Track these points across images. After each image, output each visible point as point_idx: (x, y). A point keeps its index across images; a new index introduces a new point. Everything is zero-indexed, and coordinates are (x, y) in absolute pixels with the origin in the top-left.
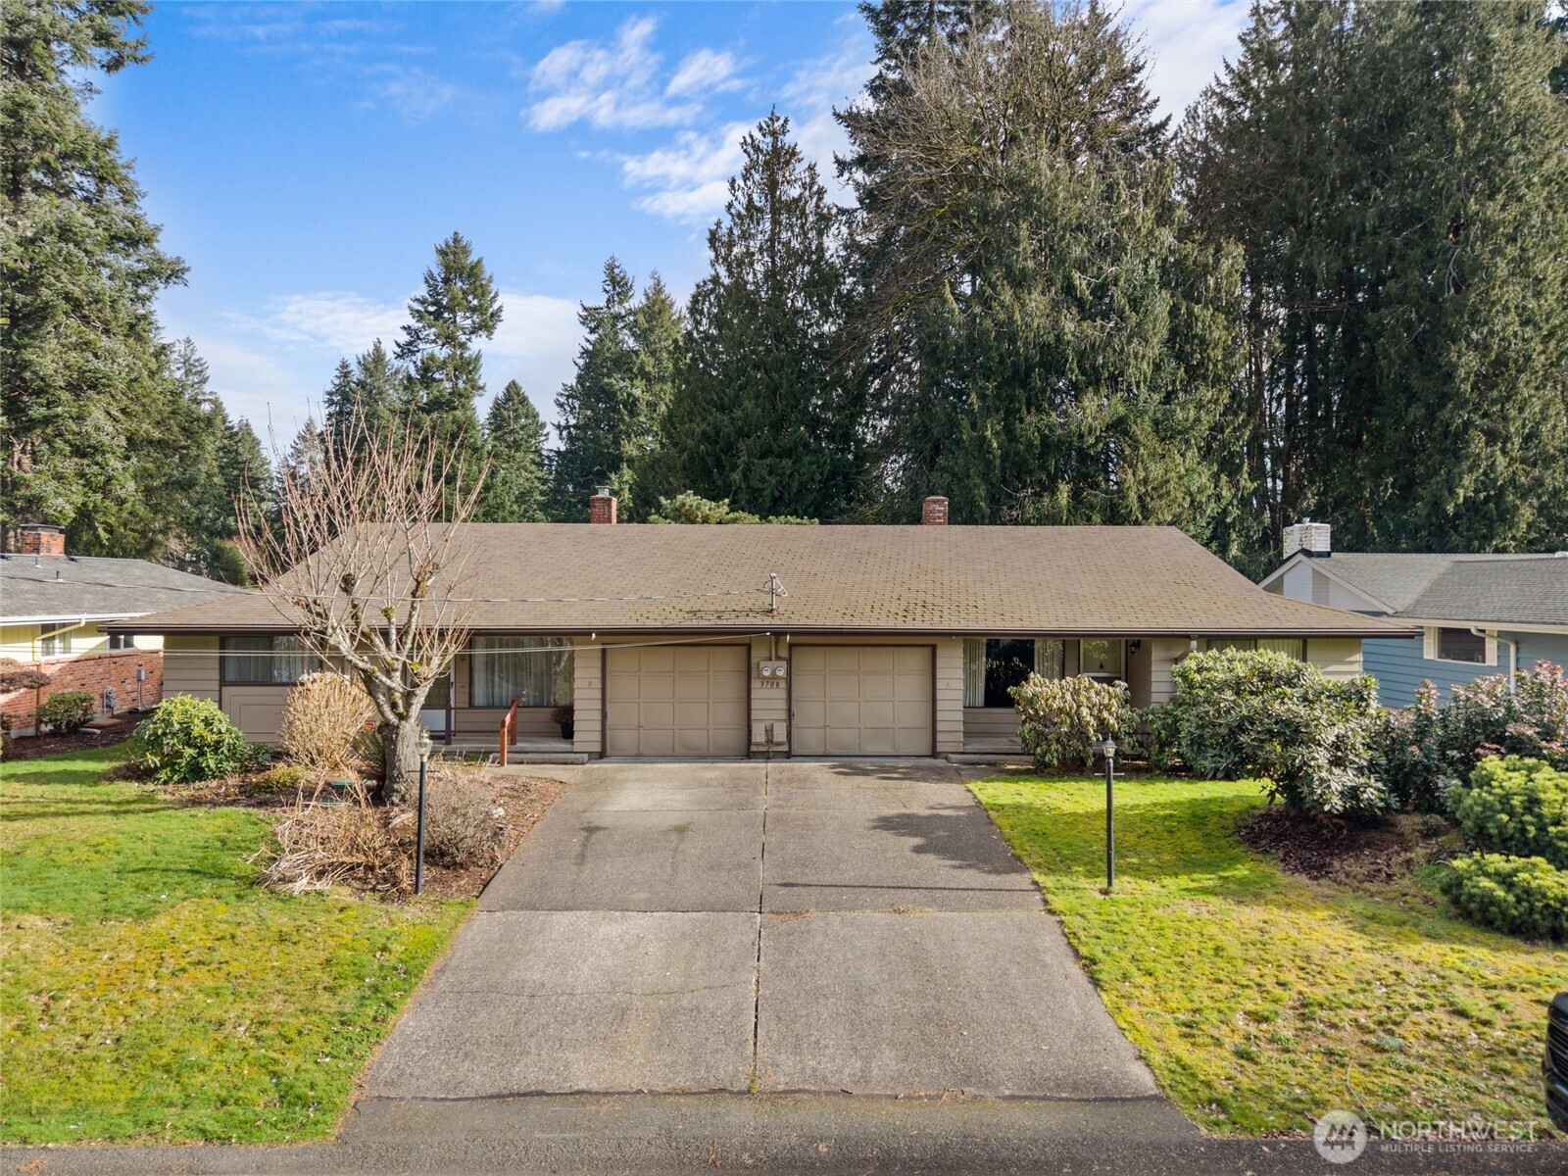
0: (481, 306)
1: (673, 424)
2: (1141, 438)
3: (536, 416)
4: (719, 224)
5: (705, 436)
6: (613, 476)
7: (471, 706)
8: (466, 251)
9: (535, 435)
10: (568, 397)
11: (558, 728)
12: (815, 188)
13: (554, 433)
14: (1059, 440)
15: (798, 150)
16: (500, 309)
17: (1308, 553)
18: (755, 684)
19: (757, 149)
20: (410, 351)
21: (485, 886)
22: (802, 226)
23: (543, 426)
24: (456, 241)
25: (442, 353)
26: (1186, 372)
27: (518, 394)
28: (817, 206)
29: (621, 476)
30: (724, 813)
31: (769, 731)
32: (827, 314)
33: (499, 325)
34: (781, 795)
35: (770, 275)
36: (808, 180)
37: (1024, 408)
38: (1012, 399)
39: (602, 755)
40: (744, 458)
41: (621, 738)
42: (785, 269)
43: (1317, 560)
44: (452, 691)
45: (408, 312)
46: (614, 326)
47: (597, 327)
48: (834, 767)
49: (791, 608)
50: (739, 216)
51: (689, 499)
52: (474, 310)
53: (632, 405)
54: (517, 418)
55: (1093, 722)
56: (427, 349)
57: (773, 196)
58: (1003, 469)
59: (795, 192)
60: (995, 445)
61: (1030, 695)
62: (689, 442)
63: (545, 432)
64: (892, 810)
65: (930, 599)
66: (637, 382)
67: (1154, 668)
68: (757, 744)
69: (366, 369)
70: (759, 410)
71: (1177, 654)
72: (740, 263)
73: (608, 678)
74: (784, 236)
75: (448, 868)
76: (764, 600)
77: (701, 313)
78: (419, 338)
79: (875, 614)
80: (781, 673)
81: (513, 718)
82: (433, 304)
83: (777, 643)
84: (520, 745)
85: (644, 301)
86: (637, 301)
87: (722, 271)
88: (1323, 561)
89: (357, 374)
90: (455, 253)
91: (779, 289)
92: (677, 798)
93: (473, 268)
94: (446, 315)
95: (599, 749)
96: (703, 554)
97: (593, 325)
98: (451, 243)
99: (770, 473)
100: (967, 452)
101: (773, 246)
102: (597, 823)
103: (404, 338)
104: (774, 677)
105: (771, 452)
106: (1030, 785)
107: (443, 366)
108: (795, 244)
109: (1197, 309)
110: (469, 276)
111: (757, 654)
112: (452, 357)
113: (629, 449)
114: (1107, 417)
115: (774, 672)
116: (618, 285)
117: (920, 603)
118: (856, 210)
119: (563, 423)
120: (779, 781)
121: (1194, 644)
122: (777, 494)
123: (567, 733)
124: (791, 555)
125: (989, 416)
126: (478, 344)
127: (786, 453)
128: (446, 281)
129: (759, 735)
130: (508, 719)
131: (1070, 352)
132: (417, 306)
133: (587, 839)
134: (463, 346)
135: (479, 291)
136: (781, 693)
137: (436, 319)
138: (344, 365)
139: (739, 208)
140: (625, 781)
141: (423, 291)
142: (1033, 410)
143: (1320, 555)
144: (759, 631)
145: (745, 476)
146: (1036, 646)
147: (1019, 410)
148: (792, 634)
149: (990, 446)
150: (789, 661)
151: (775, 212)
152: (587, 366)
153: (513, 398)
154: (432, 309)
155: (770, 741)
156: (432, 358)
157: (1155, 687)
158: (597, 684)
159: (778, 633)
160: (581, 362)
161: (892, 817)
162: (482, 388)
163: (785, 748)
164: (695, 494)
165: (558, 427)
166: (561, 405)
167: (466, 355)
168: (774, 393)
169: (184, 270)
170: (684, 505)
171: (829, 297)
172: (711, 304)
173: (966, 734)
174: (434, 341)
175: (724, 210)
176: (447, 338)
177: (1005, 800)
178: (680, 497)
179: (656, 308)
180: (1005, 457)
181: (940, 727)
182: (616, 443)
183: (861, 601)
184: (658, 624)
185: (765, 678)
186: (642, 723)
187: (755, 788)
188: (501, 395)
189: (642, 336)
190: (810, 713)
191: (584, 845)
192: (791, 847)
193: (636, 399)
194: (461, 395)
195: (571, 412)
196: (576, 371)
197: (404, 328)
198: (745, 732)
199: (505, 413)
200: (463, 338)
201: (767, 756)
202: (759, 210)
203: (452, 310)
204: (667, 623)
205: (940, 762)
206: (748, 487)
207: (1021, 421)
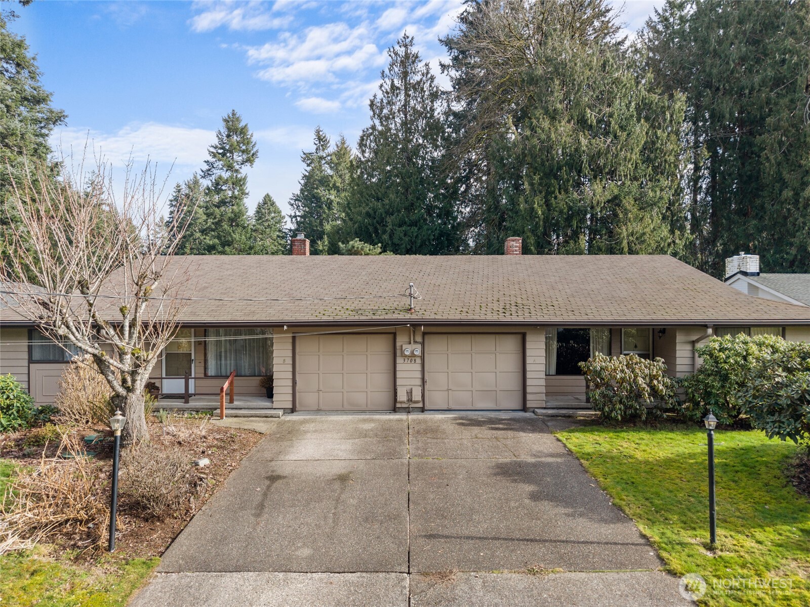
0: (247, 149)
1: (350, 209)
2: (628, 208)
3: (280, 212)
4: (375, 96)
5: (368, 214)
6: (319, 242)
7: (206, 375)
8: (238, 120)
9: (279, 222)
10: (295, 200)
11: (264, 391)
12: (429, 76)
13: (288, 219)
14: (579, 210)
15: (419, 55)
16: (257, 151)
17: (745, 274)
18: (399, 360)
19: (396, 54)
20: (208, 174)
21: (173, 540)
22: (422, 98)
23: (284, 217)
24: (234, 114)
25: (226, 175)
26: (652, 170)
27: (270, 201)
28: (430, 86)
29: (324, 243)
30: (377, 462)
31: (410, 393)
32: (436, 147)
33: (256, 160)
34: (420, 445)
35: (404, 124)
36: (425, 71)
37: (557, 191)
38: (548, 186)
39: (293, 410)
40: (390, 227)
41: (307, 398)
42: (412, 122)
43: (752, 278)
44: (193, 365)
45: (208, 152)
46: (319, 162)
47: (311, 163)
48: (455, 419)
49: (424, 307)
50: (387, 93)
51: (357, 243)
52: (243, 152)
53: (329, 204)
54: (270, 213)
55: (647, 388)
56: (217, 173)
57: (406, 81)
58: (545, 227)
59: (417, 78)
60: (540, 212)
61: (598, 368)
62: (359, 217)
63: (285, 220)
64: (506, 458)
65: (519, 301)
66: (332, 192)
67: (678, 348)
68: (401, 402)
69: (190, 187)
70: (399, 199)
71: (694, 338)
72: (387, 118)
73: (297, 357)
74: (412, 103)
75: (146, 520)
76: (406, 301)
77: (366, 146)
78: (213, 167)
79: (483, 311)
80: (418, 352)
81: (231, 384)
82: (221, 149)
83: (414, 332)
84: (236, 403)
85: (336, 149)
86: (332, 148)
87: (377, 122)
88: (756, 278)
89: (185, 190)
90: (233, 121)
91: (408, 131)
92: (343, 447)
93: (242, 129)
94: (228, 155)
95: (291, 407)
96: (364, 273)
97: (308, 162)
98: (231, 116)
99: (405, 235)
100: (523, 218)
101: (406, 109)
102: (279, 472)
103: (205, 167)
104: (413, 355)
105: (405, 223)
106: (604, 435)
107: (226, 182)
108: (419, 107)
109: (659, 132)
110: (241, 133)
111: (401, 340)
112: (231, 177)
113: (328, 227)
114: (608, 196)
115: (412, 352)
116: (321, 140)
117: (514, 304)
118: (451, 92)
119: (293, 214)
120: (418, 432)
121: (710, 331)
122: (409, 247)
123: (270, 395)
124: (422, 273)
125: (535, 195)
126: (245, 170)
127: (414, 224)
128: (228, 136)
129: (402, 396)
130: (226, 386)
131: (585, 158)
132: (212, 150)
133: (269, 487)
134: (237, 171)
135: (246, 141)
136: (417, 366)
137: (223, 156)
138: (178, 186)
139: (386, 87)
140: (306, 432)
141: (216, 142)
142: (563, 193)
143: (753, 274)
144: (401, 324)
145: (391, 237)
146: (591, 333)
147: (554, 192)
148: (424, 325)
149: (536, 213)
150: (423, 344)
151: (406, 89)
152: (306, 184)
153: (267, 203)
154: (220, 151)
155: (410, 400)
156: (220, 177)
157: (678, 361)
158: (290, 361)
159: (415, 325)
160: (302, 182)
161: (506, 464)
162: (247, 194)
163: (420, 405)
164: (360, 241)
165: (290, 216)
166: (292, 205)
167: (239, 176)
168: (407, 190)
169: (65, 117)
170: (353, 247)
171: (437, 137)
172: (371, 141)
173: (547, 394)
174: (222, 169)
175: (378, 88)
176: (229, 167)
177: (589, 449)
178: (351, 243)
179: (342, 152)
180: (546, 220)
181: (529, 390)
182: (321, 224)
183: (472, 303)
184: (331, 319)
185: (406, 356)
186: (321, 388)
187: (401, 439)
188: (261, 201)
189: (335, 166)
190: (438, 379)
191: (265, 495)
192: (432, 496)
193: (332, 201)
194: (236, 198)
195: (297, 209)
196: (299, 187)
197: (205, 162)
198: (392, 393)
199: (263, 211)
200: (237, 167)
201: (408, 411)
202: (398, 88)
203: (231, 152)
204: (338, 318)
205: (528, 415)
206: (392, 243)
207: (556, 198)
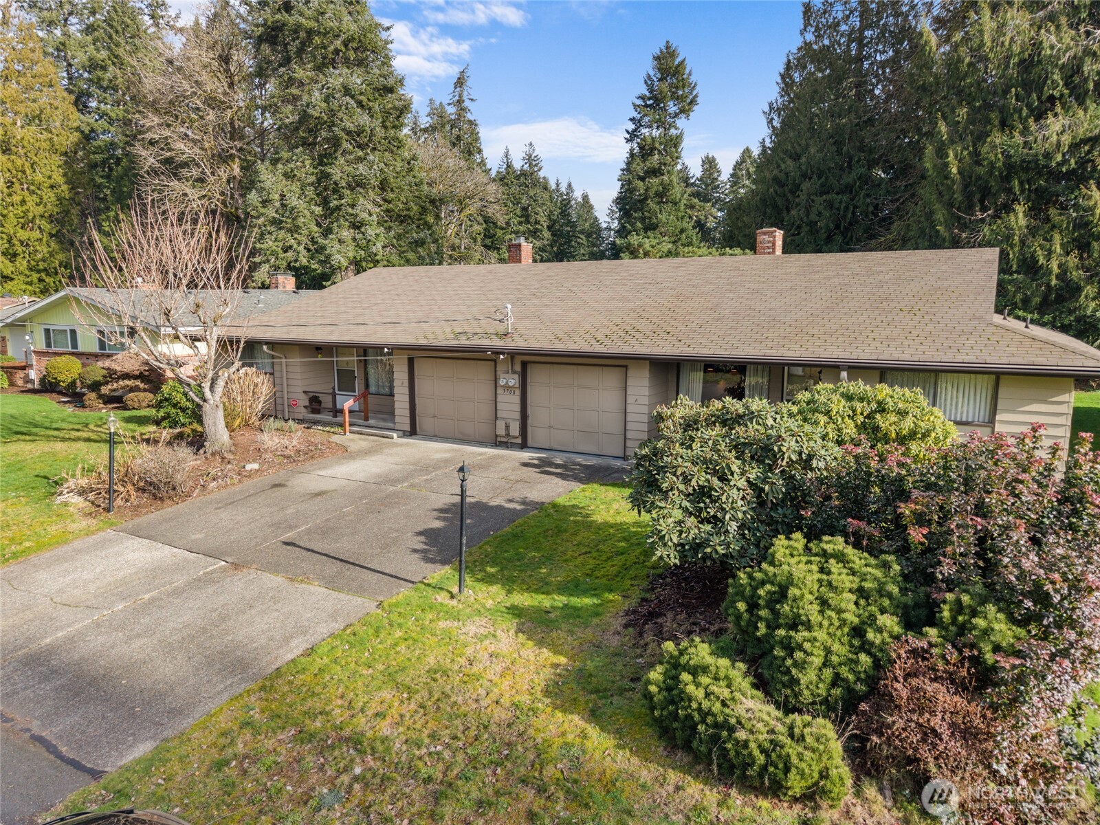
0: (684, 94)
8: (673, 54)
16: (697, 95)
18: (500, 391)
20: (635, 136)
24: (668, 48)
25: (657, 133)
30: (370, 486)
31: (507, 427)
33: (696, 108)
34: (439, 477)
39: (411, 433)
41: (426, 422)
45: (632, 107)
52: (677, 99)
56: (646, 132)
60: (953, 170)
68: (501, 436)
73: (416, 380)
78: (640, 126)
80: (513, 383)
81: (364, 402)
82: (651, 98)
83: (512, 360)
93: (678, 67)
94: (661, 106)
95: (410, 429)
98: (664, 50)
102: (290, 482)
104: (510, 386)
110: (676, 73)
111: (500, 368)
112: (660, 136)
115: (507, 383)
126: (680, 124)
128: (660, 80)
129: (501, 429)
133: (261, 491)
135: (681, 84)
136: (516, 398)
137: (652, 109)
150: (522, 374)
154: (650, 102)
155: (508, 434)
158: (408, 384)
159: (513, 354)
163: (520, 441)
167: (673, 133)
174: (651, 126)
176: (659, 122)
181: (628, 434)
185: (505, 386)
186: (436, 413)
190: (540, 416)
191: (249, 496)
192: (350, 518)
198: (493, 426)
200: (671, 121)
201: (507, 446)
